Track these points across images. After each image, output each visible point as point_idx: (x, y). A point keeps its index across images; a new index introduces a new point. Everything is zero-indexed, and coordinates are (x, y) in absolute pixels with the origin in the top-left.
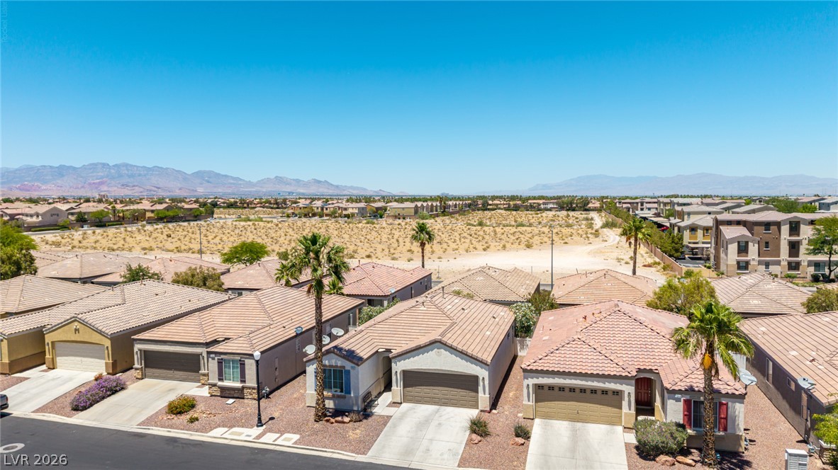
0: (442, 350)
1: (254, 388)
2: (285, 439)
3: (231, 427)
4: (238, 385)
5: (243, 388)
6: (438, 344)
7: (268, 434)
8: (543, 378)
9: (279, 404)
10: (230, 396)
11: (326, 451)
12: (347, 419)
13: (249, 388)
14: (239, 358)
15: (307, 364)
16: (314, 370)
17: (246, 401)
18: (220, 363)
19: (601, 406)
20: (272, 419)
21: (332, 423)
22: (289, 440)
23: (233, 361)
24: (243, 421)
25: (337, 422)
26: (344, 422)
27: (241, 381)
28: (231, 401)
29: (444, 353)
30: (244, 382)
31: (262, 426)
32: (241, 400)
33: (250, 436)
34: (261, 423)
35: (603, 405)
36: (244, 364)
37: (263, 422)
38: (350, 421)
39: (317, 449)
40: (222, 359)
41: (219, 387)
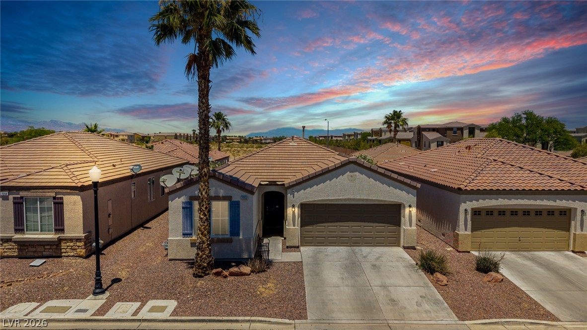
0: (357, 173)
1: (78, 240)
2: (153, 309)
3: (43, 300)
4: (51, 236)
5: (60, 240)
6: (352, 165)
7: (118, 304)
8: (484, 200)
9: (122, 261)
10: (36, 255)
11: (237, 321)
12: (246, 269)
13: (71, 240)
14: (53, 194)
15: (171, 196)
16: (181, 205)
17: (65, 260)
18: (18, 204)
19: (547, 230)
20: (117, 280)
21: (226, 277)
22: (162, 309)
23: (42, 200)
24: (66, 289)
25: (232, 274)
26: (242, 274)
27: (56, 230)
28: (37, 262)
29: (360, 177)
30: (62, 230)
31: (103, 292)
32: (56, 260)
33: (85, 311)
34: (101, 287)
35: (548, 228)
36: (62, 203)
37: (104, 286)
38: (252, 272)
39: (220, 318)
40: (22, 198)
41: (15, 242)
